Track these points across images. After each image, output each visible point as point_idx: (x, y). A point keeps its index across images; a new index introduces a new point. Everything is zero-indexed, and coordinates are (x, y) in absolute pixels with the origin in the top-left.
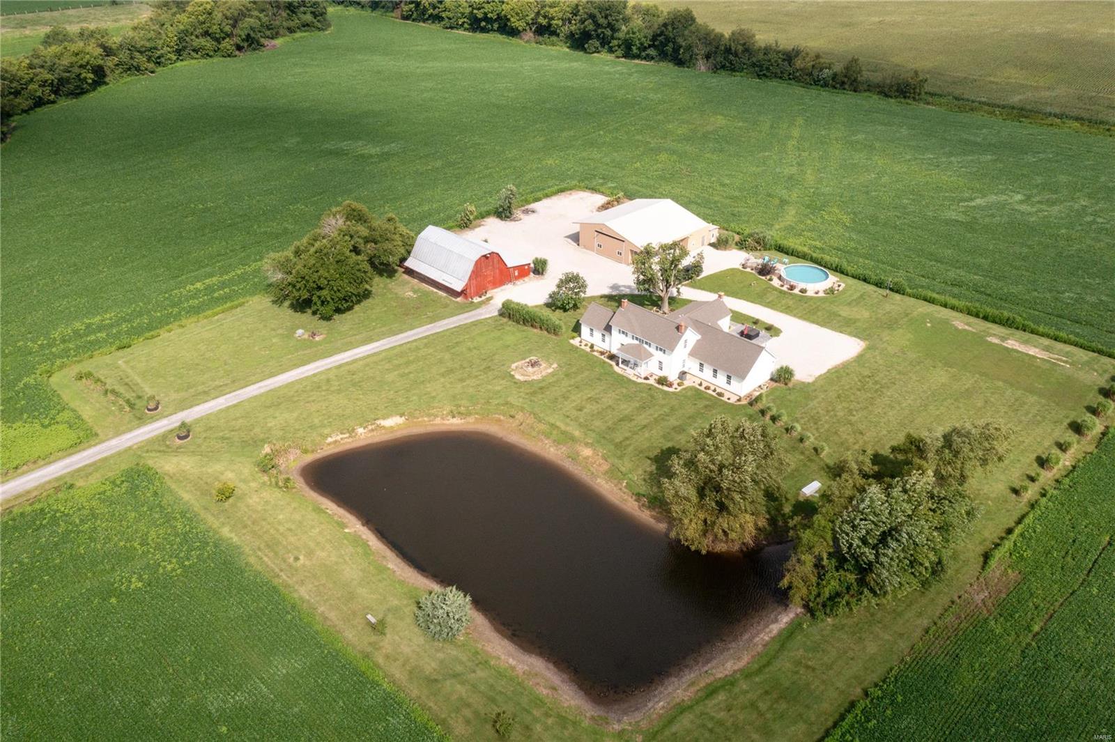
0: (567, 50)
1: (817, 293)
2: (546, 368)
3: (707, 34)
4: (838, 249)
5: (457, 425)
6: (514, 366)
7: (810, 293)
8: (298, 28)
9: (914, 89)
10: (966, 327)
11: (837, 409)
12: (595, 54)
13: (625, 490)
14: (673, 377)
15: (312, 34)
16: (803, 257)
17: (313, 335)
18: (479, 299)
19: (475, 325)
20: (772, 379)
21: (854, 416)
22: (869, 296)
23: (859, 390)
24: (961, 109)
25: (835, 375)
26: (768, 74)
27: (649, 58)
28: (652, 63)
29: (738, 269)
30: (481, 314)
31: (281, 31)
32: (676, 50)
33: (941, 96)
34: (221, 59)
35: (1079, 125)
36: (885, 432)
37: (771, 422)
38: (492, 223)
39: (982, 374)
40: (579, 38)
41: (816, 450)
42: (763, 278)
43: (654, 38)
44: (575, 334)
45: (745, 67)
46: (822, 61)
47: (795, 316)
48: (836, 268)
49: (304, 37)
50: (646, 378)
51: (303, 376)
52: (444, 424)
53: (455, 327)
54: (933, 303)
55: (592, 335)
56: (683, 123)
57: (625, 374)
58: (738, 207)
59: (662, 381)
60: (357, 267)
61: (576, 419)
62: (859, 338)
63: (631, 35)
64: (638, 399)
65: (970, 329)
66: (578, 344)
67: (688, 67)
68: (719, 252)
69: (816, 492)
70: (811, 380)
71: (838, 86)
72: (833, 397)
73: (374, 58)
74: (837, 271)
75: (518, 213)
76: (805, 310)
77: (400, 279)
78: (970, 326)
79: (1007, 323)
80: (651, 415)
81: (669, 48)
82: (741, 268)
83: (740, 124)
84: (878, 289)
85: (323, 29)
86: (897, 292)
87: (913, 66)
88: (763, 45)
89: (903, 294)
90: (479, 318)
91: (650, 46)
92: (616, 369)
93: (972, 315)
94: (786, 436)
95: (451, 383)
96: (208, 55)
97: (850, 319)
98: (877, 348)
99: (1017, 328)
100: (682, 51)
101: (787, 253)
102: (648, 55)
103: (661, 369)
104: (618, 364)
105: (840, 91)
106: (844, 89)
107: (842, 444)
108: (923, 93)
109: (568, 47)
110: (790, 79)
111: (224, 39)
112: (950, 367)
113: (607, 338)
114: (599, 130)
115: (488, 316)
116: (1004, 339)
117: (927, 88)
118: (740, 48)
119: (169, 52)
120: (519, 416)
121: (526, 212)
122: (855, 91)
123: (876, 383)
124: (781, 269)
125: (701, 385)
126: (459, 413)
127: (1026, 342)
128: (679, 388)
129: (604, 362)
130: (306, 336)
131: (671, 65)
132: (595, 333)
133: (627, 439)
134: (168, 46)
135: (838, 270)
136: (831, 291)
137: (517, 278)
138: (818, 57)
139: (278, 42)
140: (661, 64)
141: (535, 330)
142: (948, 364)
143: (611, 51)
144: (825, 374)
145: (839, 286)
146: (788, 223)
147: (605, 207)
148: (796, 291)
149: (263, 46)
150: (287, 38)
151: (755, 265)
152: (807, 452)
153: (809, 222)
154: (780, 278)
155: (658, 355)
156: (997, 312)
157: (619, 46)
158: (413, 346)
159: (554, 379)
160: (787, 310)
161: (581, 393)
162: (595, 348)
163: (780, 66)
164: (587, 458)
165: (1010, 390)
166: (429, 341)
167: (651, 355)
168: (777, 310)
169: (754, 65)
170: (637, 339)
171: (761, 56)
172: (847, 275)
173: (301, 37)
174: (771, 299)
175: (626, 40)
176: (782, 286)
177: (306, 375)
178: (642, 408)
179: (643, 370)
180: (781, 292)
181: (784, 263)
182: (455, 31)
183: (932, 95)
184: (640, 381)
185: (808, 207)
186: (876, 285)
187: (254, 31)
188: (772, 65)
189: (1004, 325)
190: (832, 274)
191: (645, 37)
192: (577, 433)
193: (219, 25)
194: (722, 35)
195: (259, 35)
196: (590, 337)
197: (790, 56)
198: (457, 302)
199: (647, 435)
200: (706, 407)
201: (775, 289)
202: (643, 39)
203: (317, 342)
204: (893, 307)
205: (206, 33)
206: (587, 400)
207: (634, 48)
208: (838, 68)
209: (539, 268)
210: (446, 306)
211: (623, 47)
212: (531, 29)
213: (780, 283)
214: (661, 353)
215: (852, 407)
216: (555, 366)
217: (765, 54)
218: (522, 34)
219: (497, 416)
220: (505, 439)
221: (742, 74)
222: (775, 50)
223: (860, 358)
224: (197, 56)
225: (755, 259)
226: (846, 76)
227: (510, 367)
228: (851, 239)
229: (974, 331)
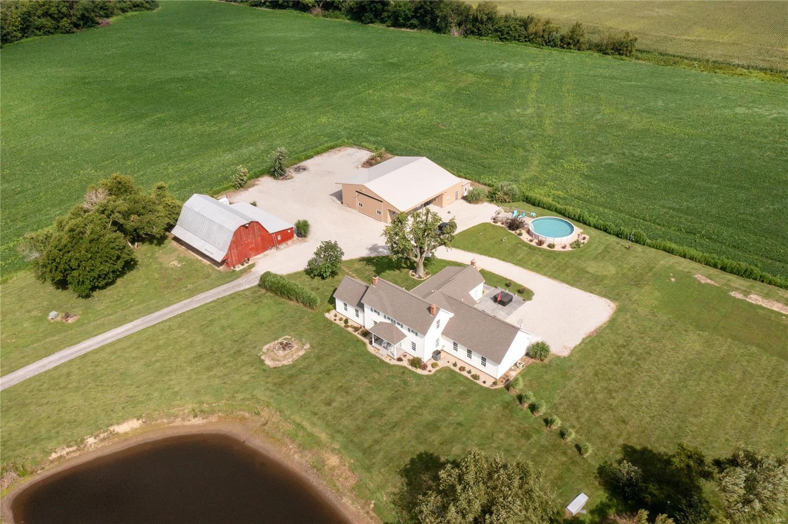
0: (348, 21)
1: (564, 248)
2: (298, 350)
3: (458, 6)
4: (578, 198)
5: (199, 426)
6: (265, 348)
7: (558, 248)
8: (130, 8)
9: (627, 47)
10: (709, 281)
11: (596, 391)
12: (370, 24)
13: (373, 514)
14: (426, 357)
15: (142, 13)
16: (549, 208)
17: (67, 316)
18: (241, 267)
19: (233, 298)
20: (527, 354)
21: (614, 398)
22: (613, 249)
23: (616, 364)
24: (666, 63)
25: (589, 346)
26: (508, 38)
27: (412, 26)
28: (415, 30)
29: (489, 224)
30: (240, 285)
31: (116, 11)
32: (434, 20)
33: (649, 52)
34: (61, 35)
35: (763, 74)
36: (648, 419)
37: (529, 411)
38: (266, 182)
39: (734, 338)
40: (357, 12)
41: (578, 448)
42: (513, 232)
43: (416, 10)
44: (331, 306)
45: (490, 32)
46: (551, 26)
47: (545, 275)
48: (579, 217)
49: (135, 15)
50: (400, 359)
51: (43, 370)
52: (184, 426)
53: (212, 302)
54: (672, 253)
55: (346, 309)
56: (440, 81)
57: (378, 355)
58: (487, 158)
59: (416, 362)
60: (112, 245)
61: (323, 417)
62: (609, 298)
63: (398, 8)
64: (389, 386)
65: (713, 282)
66: (333, 319)
67: (445, 33)
68: (472, 206)
69: (583, 508)
70: (565, 353)
71: (565, 46)
72: (591, 374)
73: (188, 31)
74: (580, 222)
75: (290, 171)
76: (554, 267)
77: (169, 246)
78: (711, 279)
79: (746, 274)
80: (403, 408)
81: (428, 18)
82: (492, 222)
83: (487, 81)
84: (618, 240)
85: (150, 9)
86: (637, 242)
87: (623, 28)
88: (504, 14)
89: (644, 245)
90: (238, 289)
91: (413, 17)
92: (370, 348)
93: (710, 266)
94: (545, 430)
95: (197, 373)
96: (49, 32)
97: (598, 276)
98: (628, 311)
99: (755, 279)
100: (439, 20)
101: (534, 204)
102: (412, 24)
103: (414, 349)
104: (371, 343)
105: (567, 50)
106: (570, 48)
107: (605, 437)
108: (634, 51)
109: (349, 19)
110: (526, 41)
111: (62, 18)
112: (702, 331)
113: (360, 314)
114: (369, 89)
115: (247, 287)
116: (746, 293)
117: (637, 46)
118: (485, 18)
119: (15, 31)
120: (265, 413)
121: (298, 170)
122: (579, 50)
123: (632, 353)
124: (529, 222)
125: (455, 365)
126: (202, 411)
127: (767, 296)
128: (434, 370)
129: (358, 340)
130: (59, 319)
131: (430, 32)
132: (349, 307)
133: (376, 442)
134: (13, 25)
135: (580, 220)
136: (576, 244)
137: (280, 242)
138: (548, 22)
139: (112, 20)
140: (423, 31)
141: (292, 303)
142: (699, 327)
143: (383, 21)
144: (580, 344)
145: (584, 238)
146: (533, 173)
147: (369, 163)
148: (545, 246)
149: (98, 23)
150: (120, 17)
151: (504, 220)
152: (569, 451)
153: (551, 171)
154: (529, 232)
155: (410, 337)
156: (735, 263)
157: (389, 17)
158: (165, 327)
159: (304, 364)
160: (538, 268)
161: (332, 382)
162: (349, 324)
163: (518, 30)
164: (333, 469)
165: (765, 357)
166: (183, 320)
167: (404, 336)
168: (528, 269)
169: (496, 31)
170: (389, 318)
171: (502, 23)
172: (589, 225)
173: (132, 16)
174: (521, 256)
175: (394, 12)
176: (531, 241)
177: (46, 368)
178: (394, 399)
179: (395, 350)
180: (531, 247)
181: (532, 217)
182: (259, 8)
183: (641, 51)
184: (394, 362)
185: (549, 157)
186: (617, 235)
187: (88, 12)
188: (511, 30)
189: (742, 276)
190: (577, 226)
191: (409, 10)
192: (323, 436)
193: (57, 7)
194: (470, 7)
195: (93, 14)
196: (343, 311)
197: (525, 23)
198: (220, 272)
199: (398, 435)
200: (462, 393)
201: (525, 244)
202: (407, 12)
203: (70, 324)
204: (637, 260)
205: (46, 14)
206: (337, 390)
207: (400, 19)
208: (565, 31)
209: (302, 230)
210: (207, 276)
211: (392, 18)
212: (319, 5)
213: (530, 238)
214: (414, 335)
215: (611, 387)
216: (307, 346)
217: (505, 21)
218: (311, 9)
219: (241, 413)
220: (247, 443)
221: (488, 38)
222: (513, 18)
223: (612, 321)
224: (40, 33)
225: (505, 213)
226: (570, 39)
227: (261, 350)
228: (590, 188)
229: (716, 285)
